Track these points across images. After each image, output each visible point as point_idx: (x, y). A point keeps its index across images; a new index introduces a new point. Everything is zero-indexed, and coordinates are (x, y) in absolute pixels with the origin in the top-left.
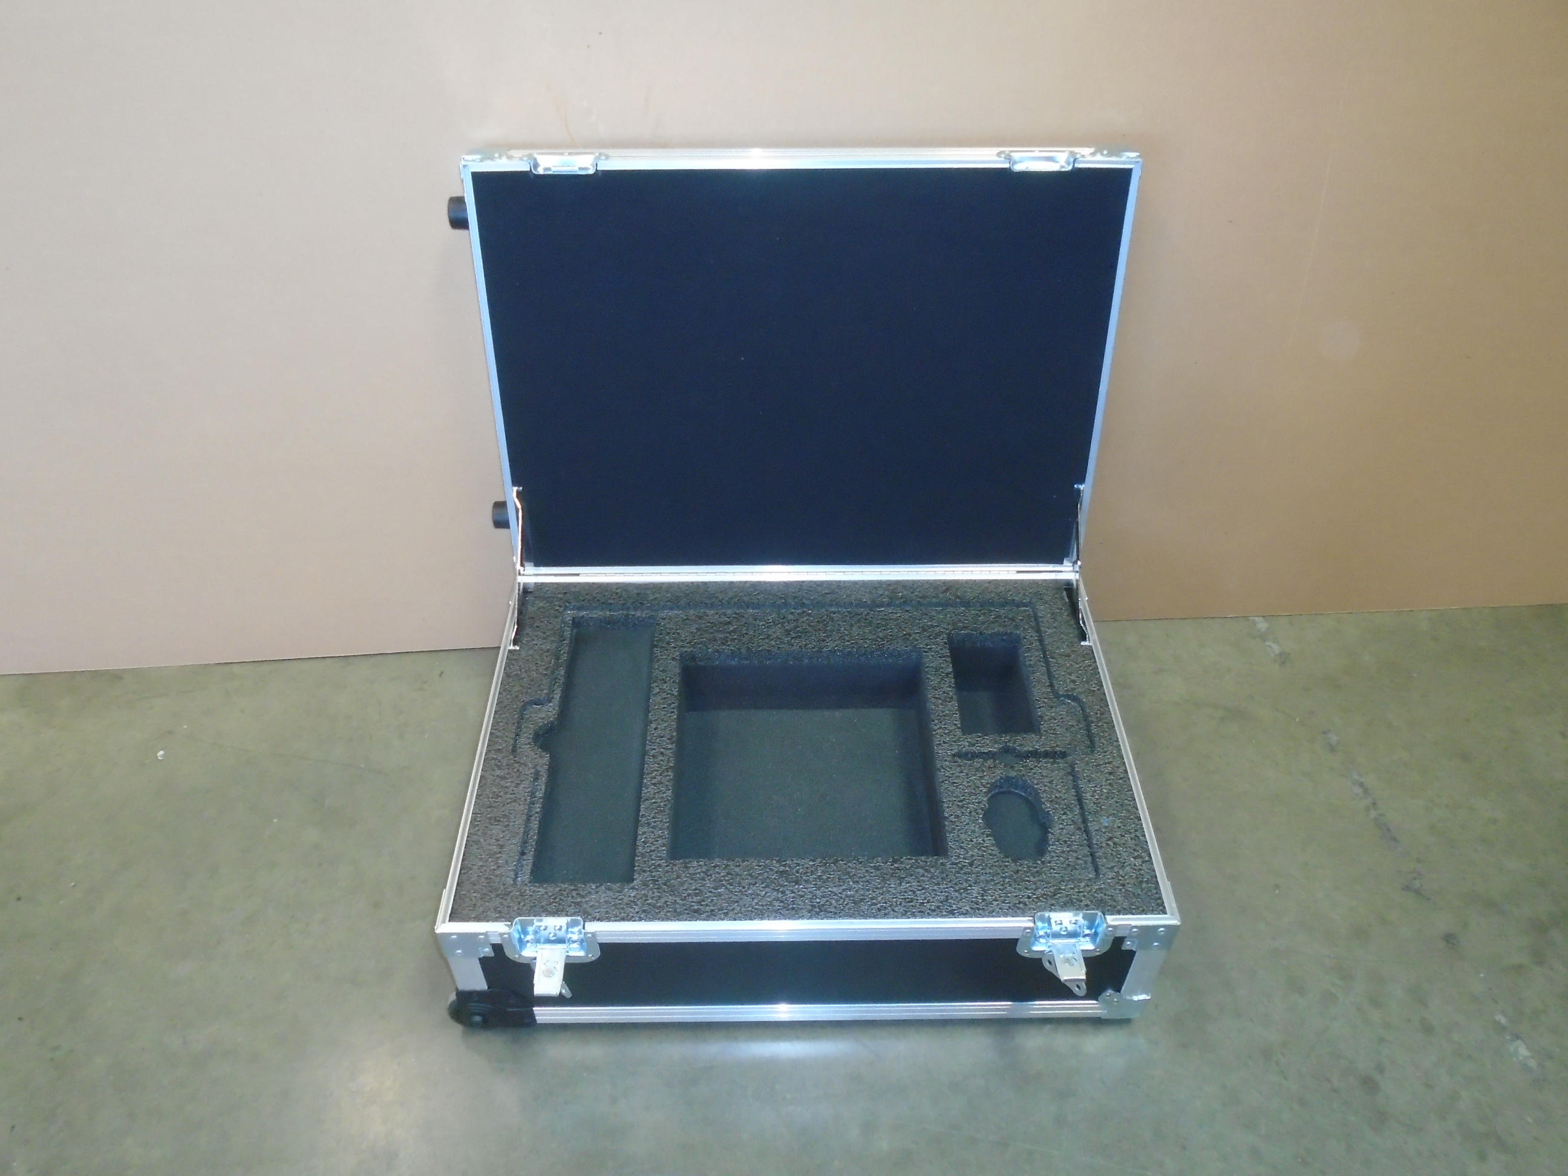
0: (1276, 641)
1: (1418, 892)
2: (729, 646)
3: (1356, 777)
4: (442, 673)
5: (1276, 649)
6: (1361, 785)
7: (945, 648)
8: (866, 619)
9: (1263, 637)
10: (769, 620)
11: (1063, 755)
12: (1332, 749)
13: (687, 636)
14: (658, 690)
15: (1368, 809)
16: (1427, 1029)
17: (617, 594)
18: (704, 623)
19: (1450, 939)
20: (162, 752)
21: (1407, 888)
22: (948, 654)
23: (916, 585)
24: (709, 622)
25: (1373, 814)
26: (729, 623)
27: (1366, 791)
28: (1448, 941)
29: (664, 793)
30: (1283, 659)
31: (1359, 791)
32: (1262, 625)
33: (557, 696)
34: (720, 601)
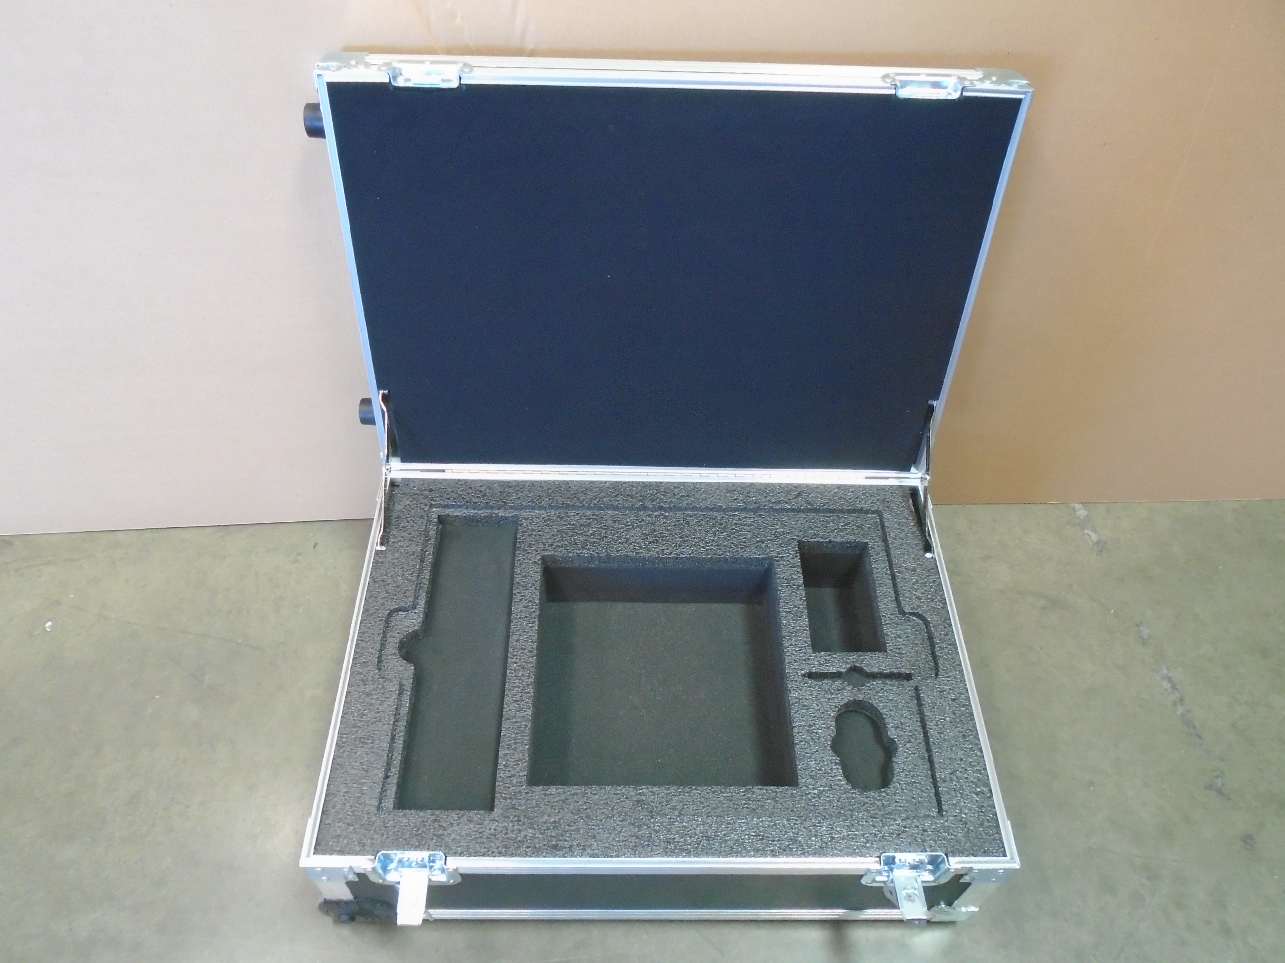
0: (1094, 530)
1: (1219, 792)
2: (588, 550)
3: (1165, 671)
4: (316, 544)
5: (1094, 537)
6: (1170, 680)
7: (796, 556)
8: (720, 524)
9: (1081, 524)
10: (627, 522)
11: (908, 677)
12: (1144, 643)
13: (548, 539)
14: (519, 598)
15: (1175, 704)
16: (1226, 931)
17: (481, 492)
18: (566, 525)
19: (1248, 839)
20: (49, 623)
21: (1209, 787)
22: (799, 564)
23: (769, 489)
24: (569, 524)
25: (1180, 710)
26: (589, 525)
27: (1174, 687)
28: (1245, 842)
29: (525, 711)
30: (1101, 547)
31: (1166, 684)
32: (1082, 512)
33: (422, 603)
34: (581, 502)
